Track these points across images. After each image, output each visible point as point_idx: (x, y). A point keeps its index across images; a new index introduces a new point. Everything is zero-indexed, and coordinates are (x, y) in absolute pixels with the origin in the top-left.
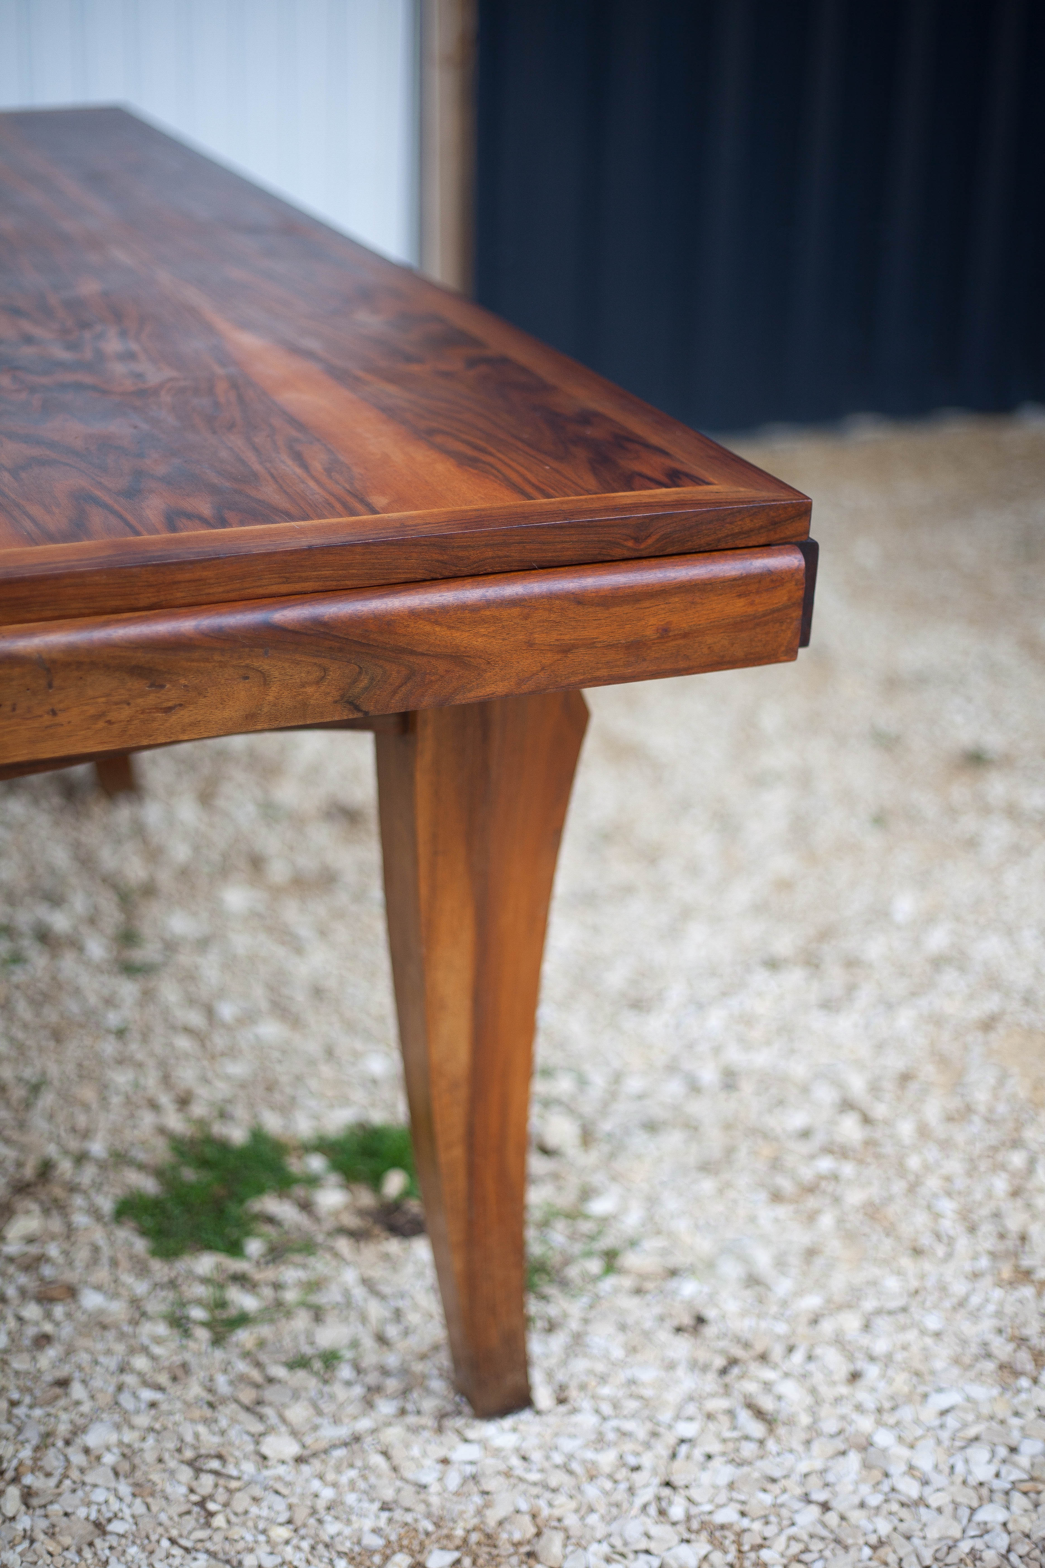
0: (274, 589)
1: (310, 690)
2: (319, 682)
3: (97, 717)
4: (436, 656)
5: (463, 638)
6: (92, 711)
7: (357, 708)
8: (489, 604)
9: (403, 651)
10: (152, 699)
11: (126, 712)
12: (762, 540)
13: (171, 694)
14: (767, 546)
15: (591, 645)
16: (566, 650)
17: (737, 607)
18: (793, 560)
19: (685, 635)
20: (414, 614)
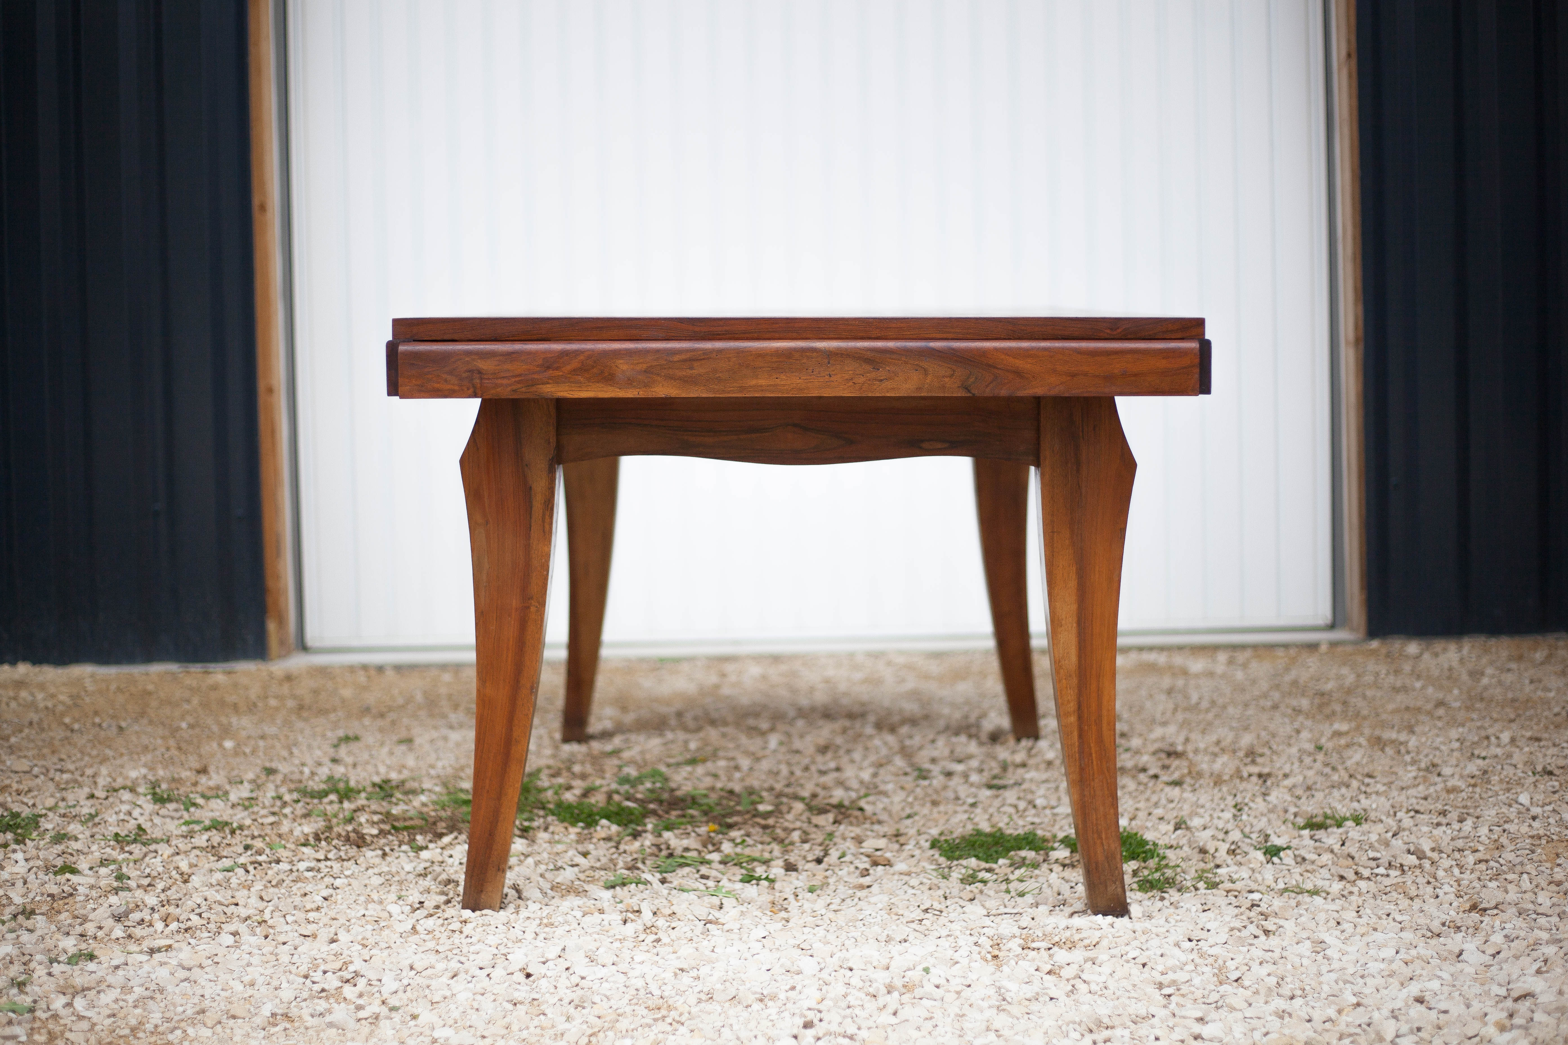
0: (934, 335)
1: (946, 380)
2: (951, 376)
3: (848, 380)
4: (1008, 371)
5: (1019, 363)
6: (847, 377)
7: (969, 391)
8: (1032, 349)
9: (990, 366)
10: (873, 375)
11: (862, 380)
12: (1179, 336)
13: (882, 373)
14: (1182, 339)
15: (1086, 374)
16: (1073, 375)
17: (1162, 364)
18: (1194, 345)
19: (1135, 375)
20: (996, 349)
